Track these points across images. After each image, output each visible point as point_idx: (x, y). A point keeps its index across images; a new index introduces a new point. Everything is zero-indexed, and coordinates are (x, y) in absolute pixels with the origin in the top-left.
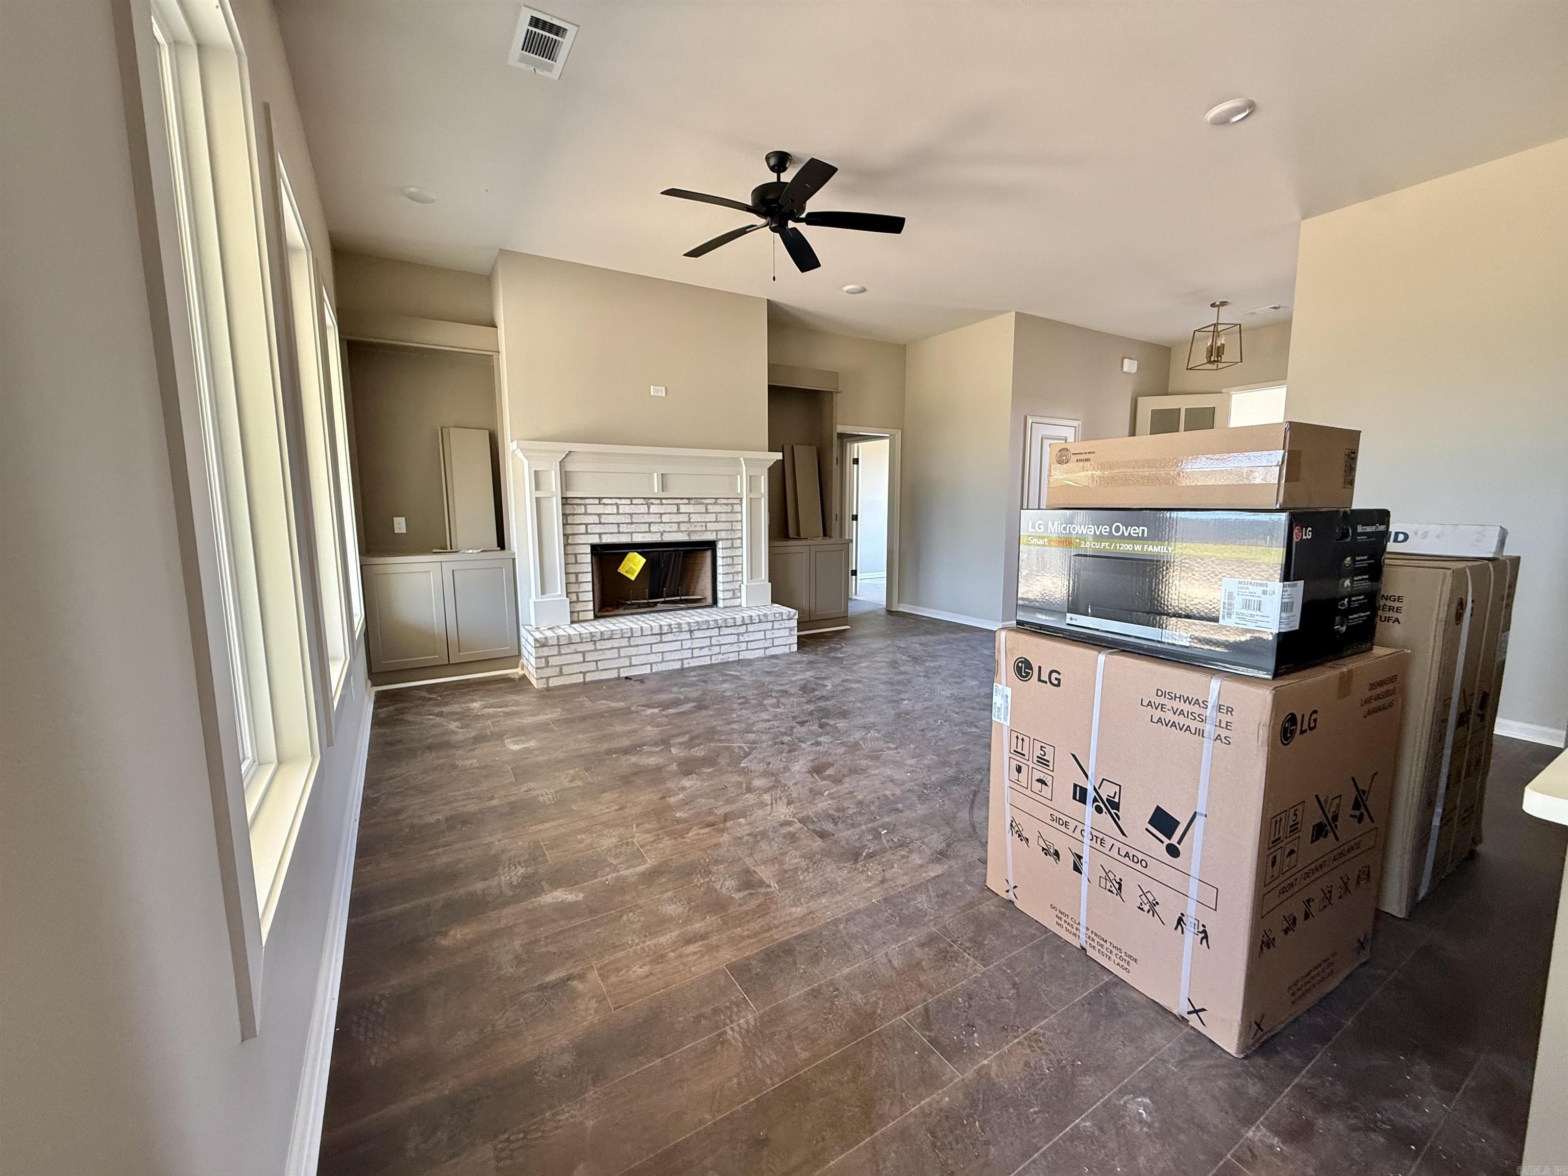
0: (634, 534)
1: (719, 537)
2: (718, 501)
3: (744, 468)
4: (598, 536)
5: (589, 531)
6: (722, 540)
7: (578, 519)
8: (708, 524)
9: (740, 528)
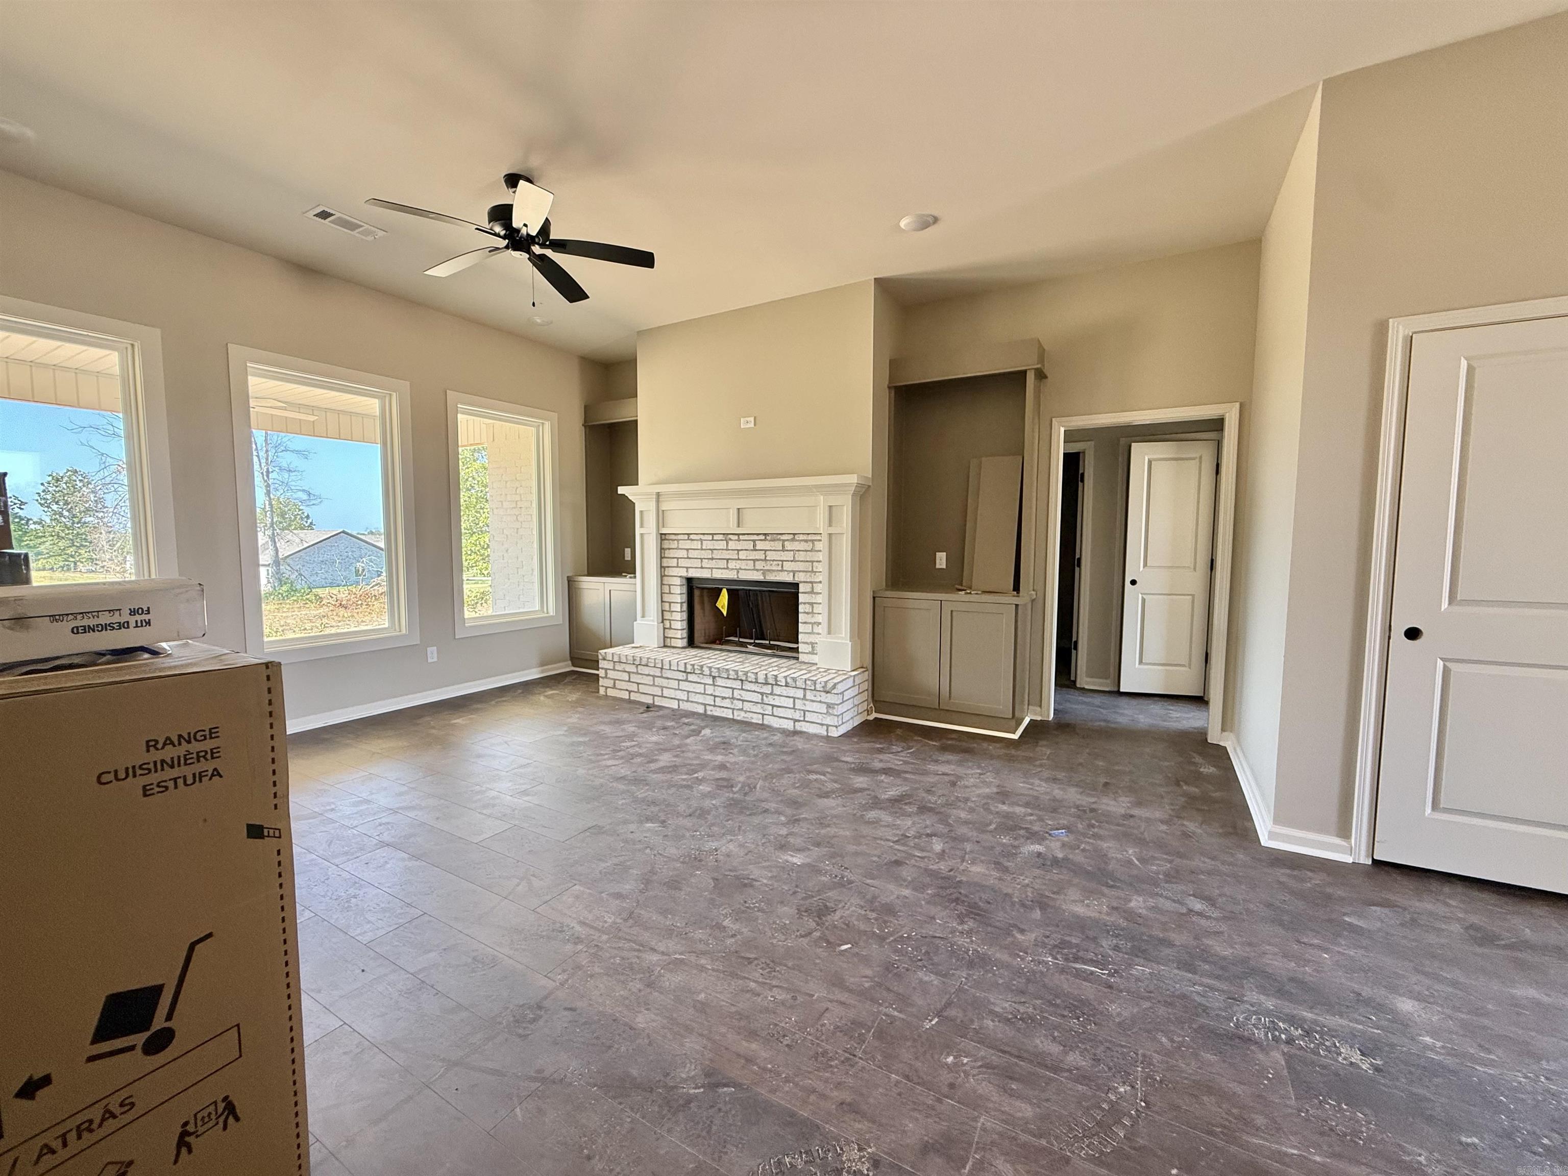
0: (714, 570)
1: (797, 579)
2: (796, 537)
3: (821, 498)
5: (680, 565)
6: (802, 582)
7: (672, 553)
8: (785, 564)
9: (822, 570)
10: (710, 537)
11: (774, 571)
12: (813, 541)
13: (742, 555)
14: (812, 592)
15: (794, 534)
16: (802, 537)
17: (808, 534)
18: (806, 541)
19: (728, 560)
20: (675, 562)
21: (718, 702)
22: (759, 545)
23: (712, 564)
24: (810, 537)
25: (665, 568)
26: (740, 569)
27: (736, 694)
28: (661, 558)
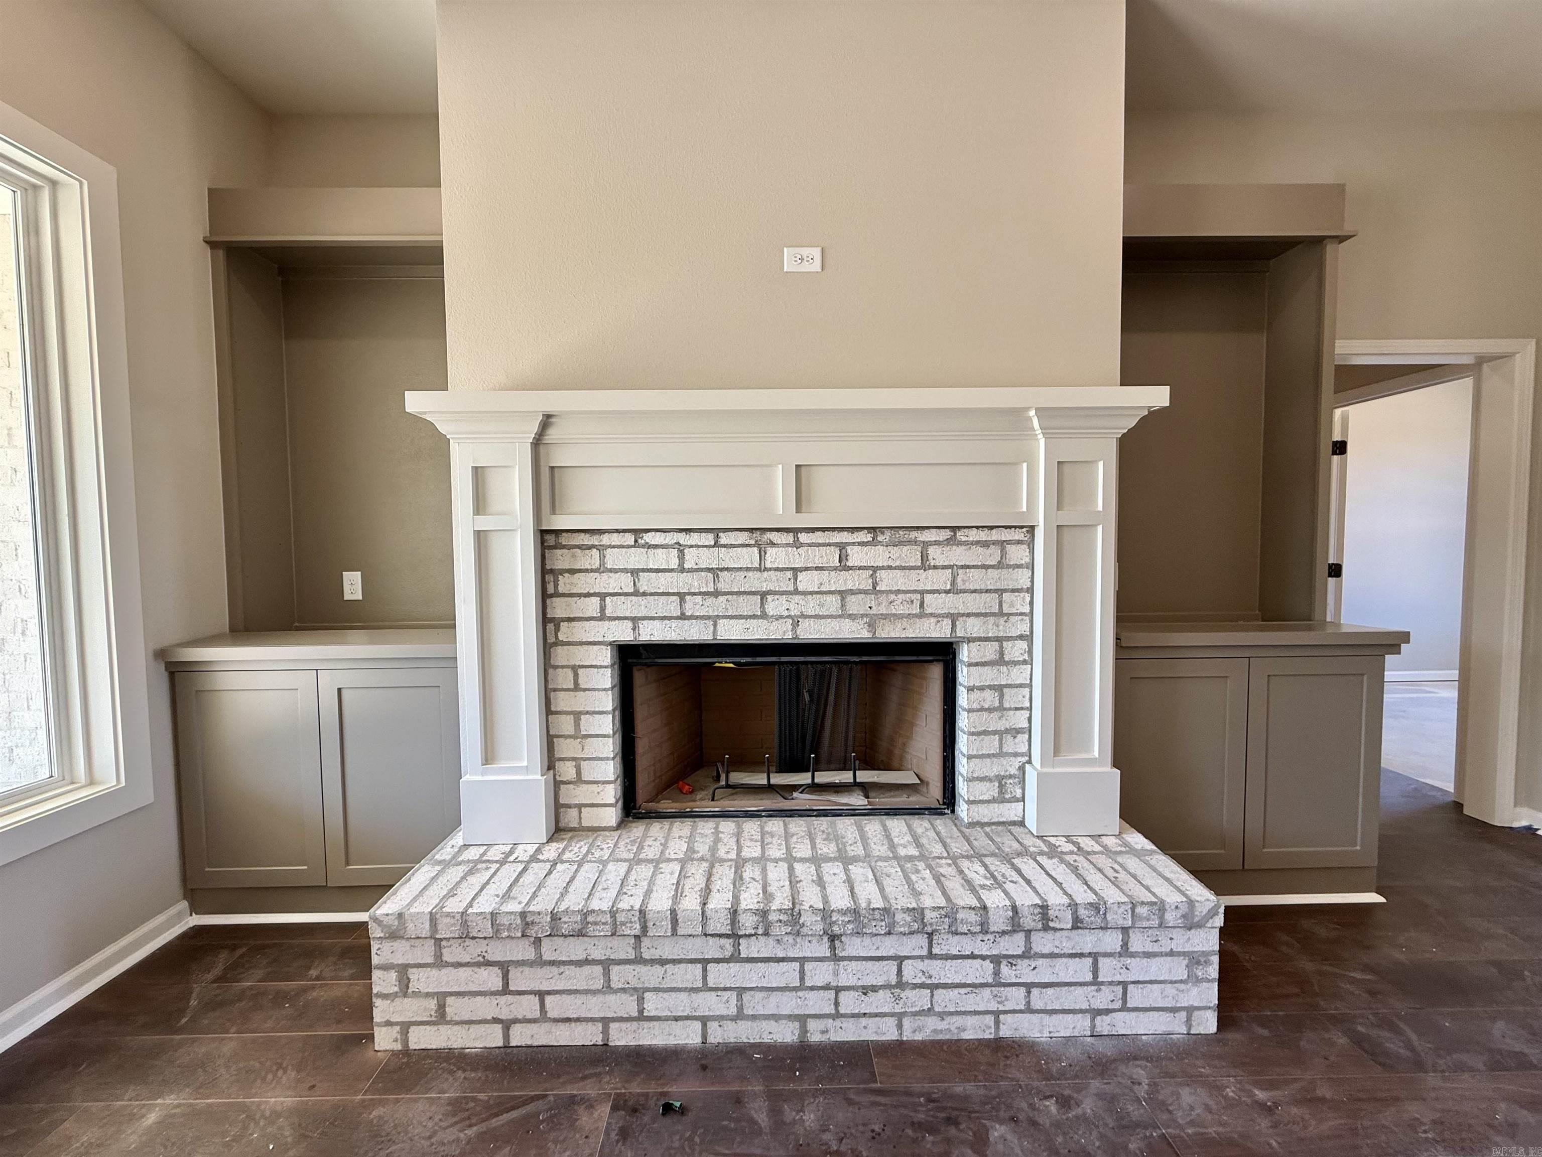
0: (721, 622)
1: (960, 633)
2: (961, 536)
3: (1042, 442)
4: (629, 624)
5: (609, 612)
6: (970, 640)
7: (582, 583)
8: (928, 598)
9: (1027, 609)
10: (709, 539)
11: (896, 616)
12: (1002, 544)
13: (806, 581)
14: (1000, 661)
15: (954, 529)
17: (991, 528)
18: (985, 544)
19: (764, 595)
20: (592, 606)
21: (850, 1002)
22: (856, 556)
23: (718, 605)
24: (995, 535)
25: (557, 622)
26: (804, 616)
27: (911, 971)
28: (545, 596)
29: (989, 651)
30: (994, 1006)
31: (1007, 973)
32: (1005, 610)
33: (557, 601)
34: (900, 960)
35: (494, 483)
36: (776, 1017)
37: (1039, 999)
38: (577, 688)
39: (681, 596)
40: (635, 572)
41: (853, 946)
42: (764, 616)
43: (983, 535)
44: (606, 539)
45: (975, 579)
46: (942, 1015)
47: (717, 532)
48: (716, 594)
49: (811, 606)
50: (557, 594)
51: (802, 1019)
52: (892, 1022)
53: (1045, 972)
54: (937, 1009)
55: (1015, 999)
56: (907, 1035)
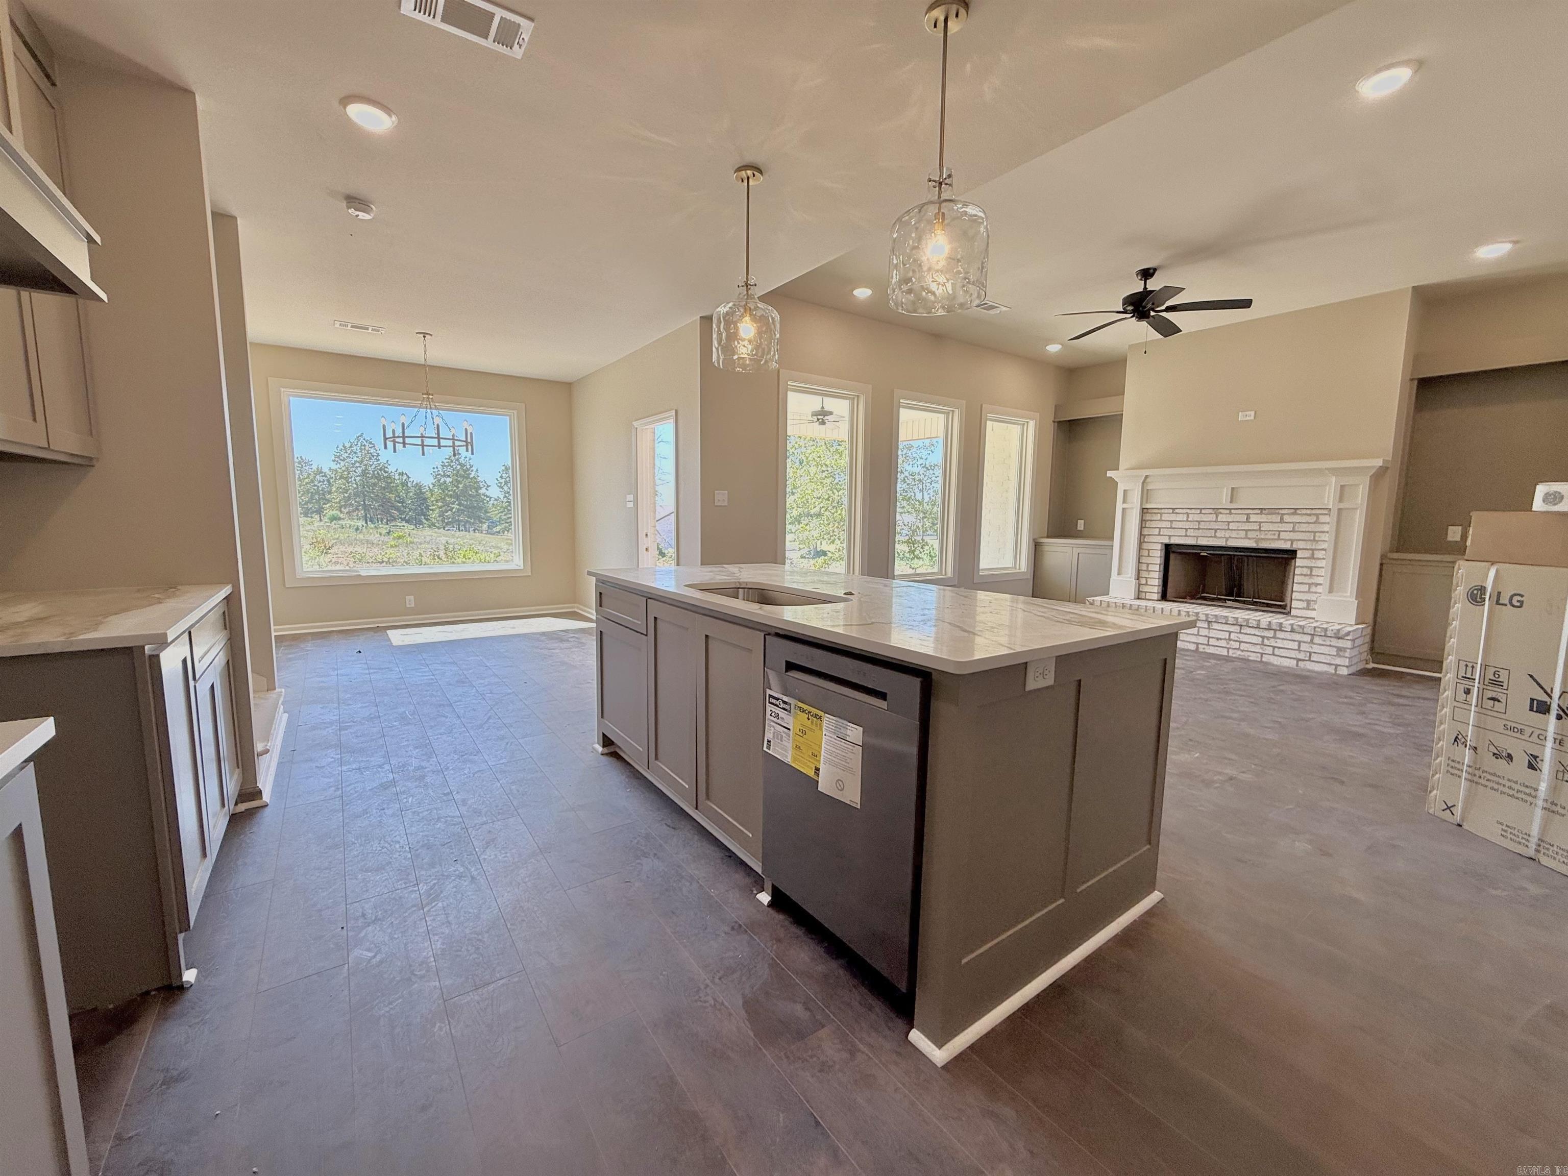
0: (1199, 538)
1: (1296, 547)
2: (1298, 512)
3: (1334, 479)
4: (1168, 537)
5: (1162, 533)
6: (1301, 549)
7: (1153, 524)
8: (1282, 534)
10: (1198, 511)
11: (1268, 539)
12: (1318, 515)
13: (1232, 526)
14: (1312, 557)
15: (1296, 509)
16: (1304, 512)
17: (1312, 509)
18: (1310, 515)
19: (1216, 530)
20: (1156, 531)
21: (1212, 642)
22: (1253, 518)
23: (1199, 533)
24: (1314, 512)
25: (1145, 536)
26: (1230, 537)
27: (1233, 636)
28: (1142, 528)
29: (1308, 554)
30: (1261, 651)
31: (1266, 642)
32: (1317, 539)
33: (1145, 529)
34: (1230, 632)
35: (1129, 494)
36: (1189, 642)
37: (1277, 652)
38: (1149, 556)
39: (1186, 529)
40: (1171, 521)
41: (1215, 626)
42: (1215, 537)
43: (1308, 512)
44: (1163, 511)
45: (1304, 527)
46: (1243, 651)
47: (1201, 509)
48: (1199, 529)
49: (1234, 535)
50: (1145, 527)
51: (1197, 644)
52: (1226, 650)
53: (1280, 643)
54: (1242, 648)
55: (1269, 651)
56: (1230, 654)
